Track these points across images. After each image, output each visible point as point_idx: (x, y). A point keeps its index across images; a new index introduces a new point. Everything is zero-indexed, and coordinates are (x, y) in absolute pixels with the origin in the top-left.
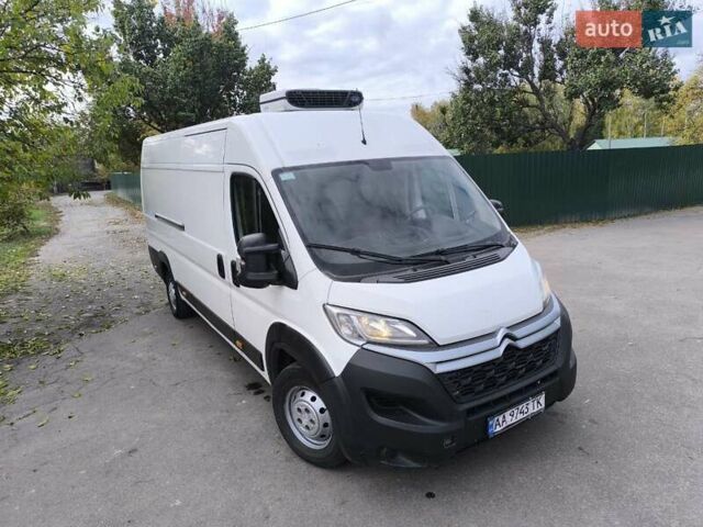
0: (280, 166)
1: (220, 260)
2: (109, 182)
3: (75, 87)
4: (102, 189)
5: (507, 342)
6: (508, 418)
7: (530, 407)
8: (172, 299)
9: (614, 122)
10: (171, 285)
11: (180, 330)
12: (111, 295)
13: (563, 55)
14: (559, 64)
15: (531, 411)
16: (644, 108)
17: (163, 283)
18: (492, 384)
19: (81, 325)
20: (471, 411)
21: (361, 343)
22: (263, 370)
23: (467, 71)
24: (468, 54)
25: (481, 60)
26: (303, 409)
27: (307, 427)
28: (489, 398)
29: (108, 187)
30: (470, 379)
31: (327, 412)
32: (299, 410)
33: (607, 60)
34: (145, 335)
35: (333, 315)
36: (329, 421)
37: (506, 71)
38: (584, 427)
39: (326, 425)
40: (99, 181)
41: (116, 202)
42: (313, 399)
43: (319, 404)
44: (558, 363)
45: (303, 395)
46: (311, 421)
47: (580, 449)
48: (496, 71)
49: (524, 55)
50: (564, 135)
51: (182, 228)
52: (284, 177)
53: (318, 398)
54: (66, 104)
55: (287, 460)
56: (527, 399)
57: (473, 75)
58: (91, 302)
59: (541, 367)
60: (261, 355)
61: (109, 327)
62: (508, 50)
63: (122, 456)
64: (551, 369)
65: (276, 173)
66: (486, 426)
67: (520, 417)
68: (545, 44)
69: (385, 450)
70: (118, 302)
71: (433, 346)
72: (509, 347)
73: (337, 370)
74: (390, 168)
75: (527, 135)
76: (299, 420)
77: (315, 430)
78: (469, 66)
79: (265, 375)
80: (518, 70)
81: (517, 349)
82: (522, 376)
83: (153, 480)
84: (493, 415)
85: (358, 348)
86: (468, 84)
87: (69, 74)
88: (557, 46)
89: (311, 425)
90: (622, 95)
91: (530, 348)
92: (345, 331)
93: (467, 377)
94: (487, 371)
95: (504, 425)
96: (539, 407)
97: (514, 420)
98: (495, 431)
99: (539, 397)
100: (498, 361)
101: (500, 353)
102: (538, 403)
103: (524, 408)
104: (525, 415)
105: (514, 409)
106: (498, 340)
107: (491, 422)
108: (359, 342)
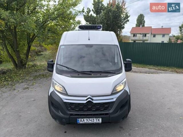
6: (86, 121)
7: (95, 120)
20: (72, 115)
28: (79, 113)
56: (93, 118)
67: (90, 122)
82: (94, 111)
84: (79, 118)
94: (80, 106)
95: (84, 122)
96: (99, 122)
97: (88, 122)
98: (80, 122)
99: (99, 119)
100: (85, 104)
101: (85, 102)
102: (98, 120)
103: (92, 120)
104: (92, 122)
105: (88, 119)
106: (86, 98)
107: (78, 120)
108: (54, 89)
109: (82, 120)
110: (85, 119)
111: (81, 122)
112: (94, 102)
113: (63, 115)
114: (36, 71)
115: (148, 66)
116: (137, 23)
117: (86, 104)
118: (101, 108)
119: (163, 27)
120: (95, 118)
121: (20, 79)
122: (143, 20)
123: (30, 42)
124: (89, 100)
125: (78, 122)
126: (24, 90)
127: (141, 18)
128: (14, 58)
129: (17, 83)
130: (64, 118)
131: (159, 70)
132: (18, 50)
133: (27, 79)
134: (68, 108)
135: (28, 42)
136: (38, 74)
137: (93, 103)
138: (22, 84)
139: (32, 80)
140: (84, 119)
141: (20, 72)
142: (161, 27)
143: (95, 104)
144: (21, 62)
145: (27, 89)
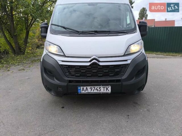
6: (89, 90)
15: (102, 91)
18: (83, 75)
28: (80, 80)
56: (100, 86)
59: (112, 76)
66: (77, 89)
67: (95, 91)
72: (94, 63)
84: (81, 86)
94: (82, 70)
95: (87, 91)
96: (107, 91)
97: (92, 91)
98: (81, 92)
99: (107, 87)
100: (88, 67)
101: (88, 64)
102: (107, 89)
103: (98, 88)
104: (99, 92)
105: (92, 87)
106: (89, 60)
107: (79, 88)
108: (47, 52)
109: (85, 88)
110: (89, 88)
111: (83, 92)
112: (101, 64)
113: (59, 82)
114: (35, 56)
115: (155, 52)
116: (140, 16)
117: (90, 67)
118: (110, 73)
119: (167, 20)
120: (103, 85)
121: (17, 63)
122: (146, 13)
123: (28, 27)
124: (94, 61)
125: (79, 91)
126: (19, 71)
127: (143, 12)
128: (12, 44)
129: (13, 65)
130: (60, 86)
131: (168, 55)
132: (15, 34)
133: (24, 63)
134: (66, 73)
135: (26, 27)
136: (36, 59)
137: (99, 65)
138: (17, 66)
139: (29, 63)
140: (87, 87)
141: (18, 57)
142: (165, 20)
143: (101, 67)
144: (20, 49)
145: (23, 70)
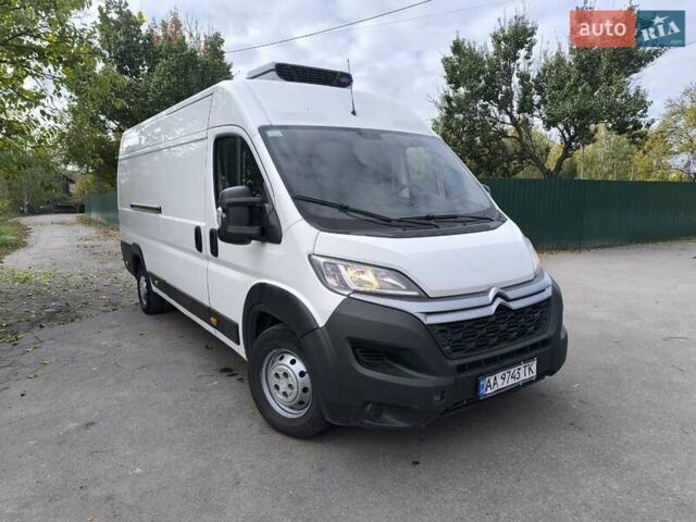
0: (267, 124)
1: (198, 231)
2: (83, 206)
3: (55, 82)
4: (75, 212)
5: (499, 301)
6: (500, 381)
7: (522, 372)
8: (142, 294)
9: (585, 170)
10: (143, 279)
11: (149, 323)
12: (77, 294)
13: (540, 90)
14: (537, 98)
15: (522, 377)
16: (613, 158)
17: (134, 278)
18: (483, 344)
19: (44, 319)
20: (461, 368)
21: (347, 293)
22: (238, 343)
23: (448, 99)
24: (450, 83)
25: (462, 90)
26: (281, 374)
27: (285, 394)
28: (480, 357)
29: (82, 210)
30: (461, 334)
31: (307, 375)
32: (277, 375)
33: (584, 90)
34: (112, 327)
35: (319, 266)
36: (309, 386)
37: (486, 103)
38: (574, 406)
39: (305, 390)
40: (73, 205)
41: (89, 223)
42: (293, 362)
43: (299, 366)
44: (550, 332)
45: (282, 358)
46: (290, 386)
47: (571, 424)
48: (477, 102)
49: (504, 88)
50: (541, 166)
51: (158, 210)
52: (270, 134)
53: (297, 361)
54: (44, 97)
55: (261, 432)
56: (518, 363)
57: (454, 104)
58: (55, 300)
59: (531, 333)
60: (237, 326)
61: (72, 321)
62: (489, 81)
63: (78, 429)
64: (543, 337)
65: (263, 130)
66: (477, 387)
67: (512, 382)
68: (524, 77)
69: (369, 406)
70: (85, 301)
71: (424, 297)
72: (500, 307)
73: (321, 321)
74: (379, 138)
75: (505, 165)
76: (277, 387)
77: (293, 396)
78: (451, 95)
79: (241, 350)
80: (497, 101)
81: (509, 310)
82: (513, 340)
83: (112, 450)
84: (484, 375)
85: (344, 297)
86: (450, 112)
87: (51, 67)
88: (535, 81)
89: (289, 391)
90: (596, 131)
91: (521, 311)
92: (331, 281)
93: (458, 333)
94: (478, 329)
95: (496, 387)
96: (531, 374)
97: (506, 384)
98: (486, 392)
99: (531, 364)
100: (490, 320)
102: (530, 369)
103: (516, 373)
104: (517, 381)
105: (504, 372)
106: (490, 298)
107: (481, 383)
109: (491, 380)
110: (499, 375)
111: (490, 390)
112: (514, 305)
113: (434, 378)
117: (494, 319)
120: (522, 362)
125: (481, 391)
134: (443, 346)
140: (494, 376)
